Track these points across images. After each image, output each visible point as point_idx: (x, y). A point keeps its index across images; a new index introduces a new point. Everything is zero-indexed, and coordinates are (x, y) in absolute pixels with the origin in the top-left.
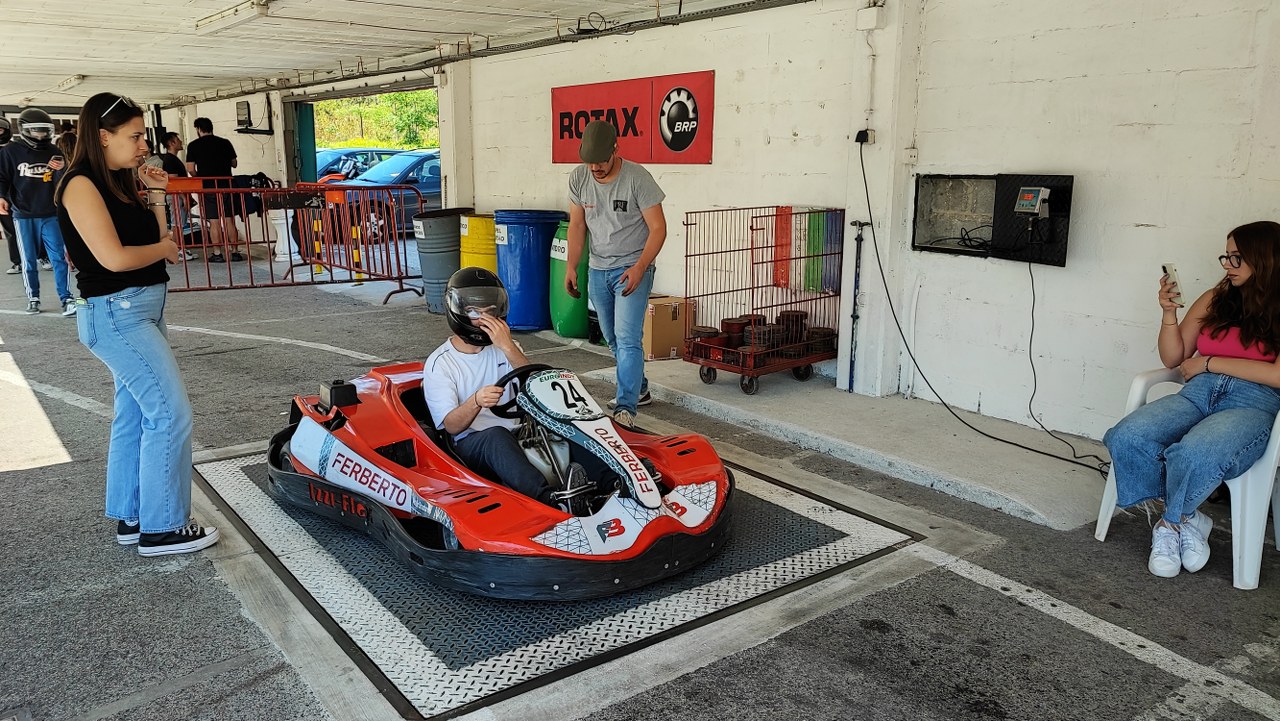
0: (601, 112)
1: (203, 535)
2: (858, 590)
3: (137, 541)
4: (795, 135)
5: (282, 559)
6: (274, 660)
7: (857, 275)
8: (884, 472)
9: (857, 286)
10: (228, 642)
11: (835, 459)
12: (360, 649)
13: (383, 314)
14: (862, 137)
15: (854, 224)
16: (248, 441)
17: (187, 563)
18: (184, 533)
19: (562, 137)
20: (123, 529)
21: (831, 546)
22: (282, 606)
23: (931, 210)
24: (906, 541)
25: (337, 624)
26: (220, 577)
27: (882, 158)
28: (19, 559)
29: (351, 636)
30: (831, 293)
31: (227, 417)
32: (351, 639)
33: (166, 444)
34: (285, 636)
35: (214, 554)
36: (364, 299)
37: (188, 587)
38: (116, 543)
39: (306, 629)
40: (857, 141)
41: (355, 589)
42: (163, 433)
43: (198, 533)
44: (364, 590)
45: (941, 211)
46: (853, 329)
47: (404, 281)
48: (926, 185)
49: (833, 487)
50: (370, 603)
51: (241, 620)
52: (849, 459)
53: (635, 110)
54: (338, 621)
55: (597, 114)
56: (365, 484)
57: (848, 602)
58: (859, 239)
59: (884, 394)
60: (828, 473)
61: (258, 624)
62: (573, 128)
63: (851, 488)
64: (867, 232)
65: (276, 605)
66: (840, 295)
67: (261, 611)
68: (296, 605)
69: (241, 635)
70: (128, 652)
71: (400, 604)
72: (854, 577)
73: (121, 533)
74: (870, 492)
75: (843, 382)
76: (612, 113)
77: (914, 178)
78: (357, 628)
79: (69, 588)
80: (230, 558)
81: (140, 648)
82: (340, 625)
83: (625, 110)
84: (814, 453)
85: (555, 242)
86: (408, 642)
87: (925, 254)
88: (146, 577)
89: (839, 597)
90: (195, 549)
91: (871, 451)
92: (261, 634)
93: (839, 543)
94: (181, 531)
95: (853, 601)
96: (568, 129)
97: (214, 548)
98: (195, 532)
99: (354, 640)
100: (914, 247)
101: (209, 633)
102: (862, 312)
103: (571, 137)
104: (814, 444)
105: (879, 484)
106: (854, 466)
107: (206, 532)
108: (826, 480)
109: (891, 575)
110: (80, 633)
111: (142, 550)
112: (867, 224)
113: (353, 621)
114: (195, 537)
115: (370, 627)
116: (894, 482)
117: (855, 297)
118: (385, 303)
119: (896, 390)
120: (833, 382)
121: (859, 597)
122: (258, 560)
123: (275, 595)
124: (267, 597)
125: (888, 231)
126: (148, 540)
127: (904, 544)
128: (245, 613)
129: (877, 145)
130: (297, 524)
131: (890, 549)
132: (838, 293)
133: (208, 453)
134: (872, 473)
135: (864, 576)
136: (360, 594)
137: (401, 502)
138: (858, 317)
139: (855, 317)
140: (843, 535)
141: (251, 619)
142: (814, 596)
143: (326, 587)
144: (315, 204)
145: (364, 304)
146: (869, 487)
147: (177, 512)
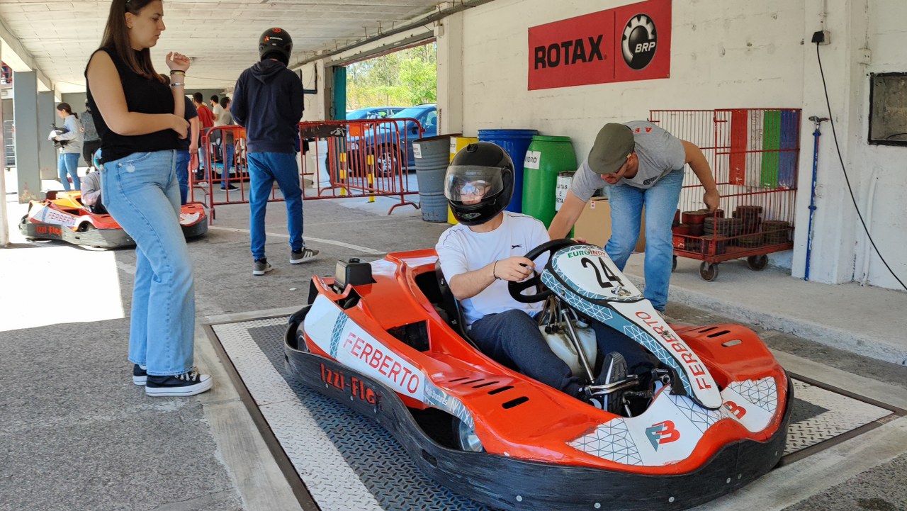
1: (198, 381)
3: (145, 383)
5: (262, 408)
10: (196, 482)
12: (316, 503)
17: (182, 404)
18: (182, 377)
20: (139, 372)
22: (252, 451)
25: (299, 476)
26: (205, 420)
28: (56, 389)
29: (309, 488)
32: (309, 492)
33: (167, 295)
34: (248, 482)
35: (207, 398)
37: (176, 425)
38: (132, 383)
39: (268, 477)
41: (321, 442)
42: (165, 285)
43: (194, 379)
54: (300, 472)
56: (375, 367)
61: (227, 467)
67: (232, 454)
68: (265, 453)
69: (210, 476)
71: (362, 461)
73: (136, 374)
78: (317, 481)
79: (83, 416)
80: (218, 403)
81: (121, 478)
82: (302, 477)
85: (528, 154)
86: (364, 501)
88: (146, 414)
90: (191, 394)
92: (227, 478)
94: (180, 376)
97: (208, 394)
98: (191, 378)
99: (312, 493)
101: (183, 471)
107: (201, 379)
111: (149, 390)
113: (314, 473)
114: (192, 383)
115: (328, 482)
122: (242, 407)
123: (248, 440)
124: (241, 442)
126: (155, 381)
128: (218, 456)
133: (226, 317)
136: (325, 447)
137: (412, 389)
141: (222, 462)
143: (295, 438)
147: (176, 358)
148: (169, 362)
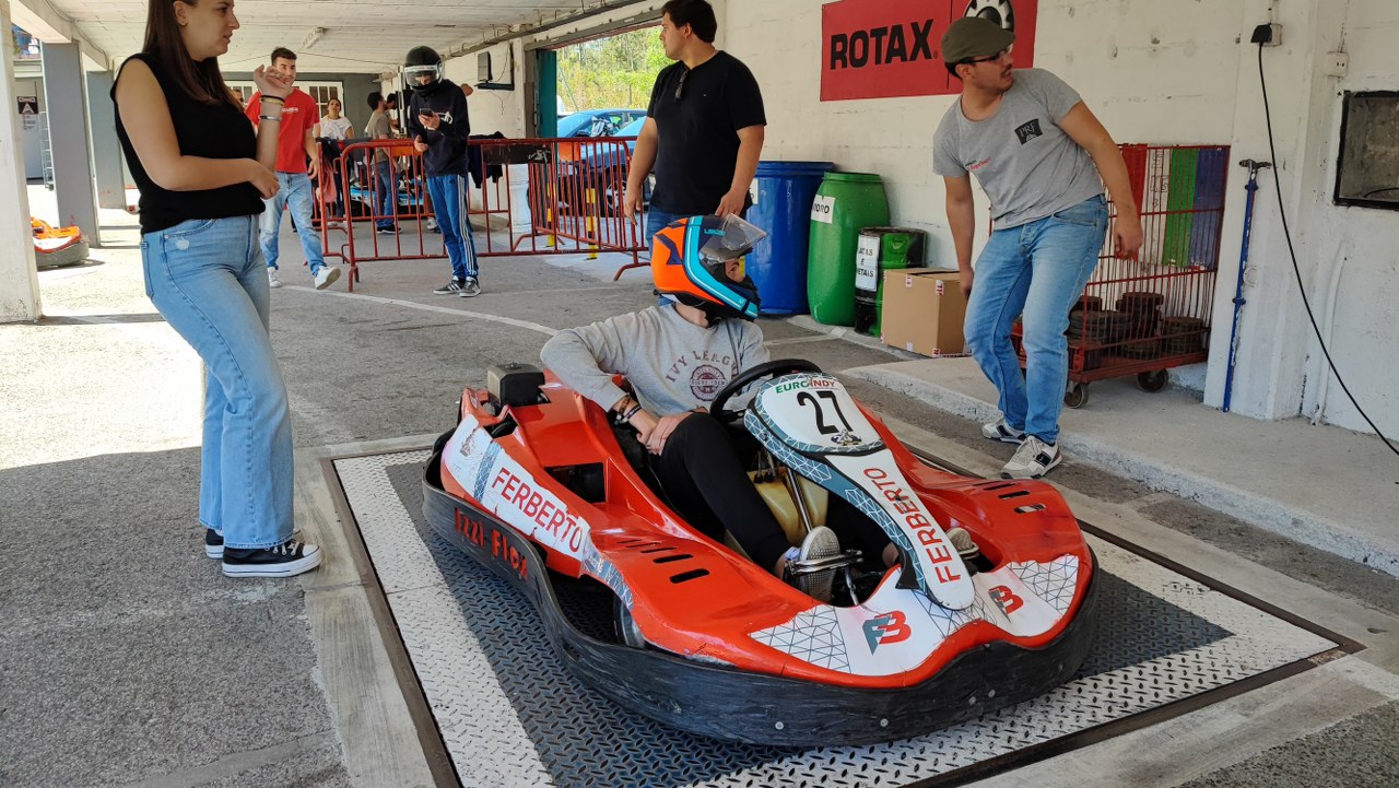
0: (883, 31)
1: (299, 555)
2: (1253, 735)
4: (1155, 42)
5: (390, 598)
6: (328, 757)
7: (1246, 240)
8: (1285, 534)
9: (1244, 256)
10: (279, 718)
11: (1204, 509)
12: (449, 755)
13: (610, 292)
14: (1263, 35)
15: (1244, 163)
16: (407, 433)
17: (275, 590)
18: (276, 550)
19: (833, 67)
20: (214, 539)
21: (1204, 650)
23: (1365, 147)
24: (1330, 652)
25: (430, 709)
26: (305, 617)
27: (1291, 67)
28: (89, 565)
29: (443, 731)
30: (1203, 268)
31: (395, 402)
32: (441, 736)
33: (245, 432)
34: (354, 720)
35: (312, 581)
36: (593, 274)
37: (262, 625)
39: (385, 712)
40: (1252, 41)
41: (470, 655)
42: (241, 417)
43: (294, 552)
44: (482, 657)
45: (1383, 148)
46: (1235, 319)
47: (639, 253)
48: (1358, 109)
49: (1203, 552)
50: (484, 680)
51: (308, 686)
52: (1226, 510)
53: (929, 23)
54: (432, 703)
55: (878, 33)
57: (1238, 759)
58: (1252, 187)
59: (1279, 415)
60: (1193, 529)
61: (327, 696)
62: (847, 55)
63: (1232, 556)
64: (1265, 178)
65: (360, 667)
66: (1216, 270)
67: (337, 674)
68: (386, 673)
69: (300, 709)
70: (151, 716)
71: (525, 687)
72: (1247, 709)
73: (210, 543)
74: (1265, 564)
75: (1214, 396)
76: (898, 31)
77: (1341, 98)
78: (454, 719)
79: (124, 610)
80: (328, 589)
81: (168, 711)
82: (435, 711)
83: (915, 25)
84: (1171, 498)
85: (818, 199)
86: (520, 753)
87: (1355, 210)
88: (218, 606)
89: (1223, 745)
90: (289, 574)
91: (1264, 500)
92: (325, 712)
93: (1217, 646)
94: (272, 549)
95: (1247, 757)
96: (841, 55)
97: (314, 575)
98: (289, 551)
99: (445, 738)
100: (1338, 201)
101: (261, 701)
102: (1250, 294)
103: (844, 65)
104: (1171, 484)
105: (1277, 553)
106: (1234, 521)
107: (305, 552)
108: (1191, 540)
109: (1311, 712)
110: (108, 678)
111: (227, 567)
112: (1265, 164)
113: (453, 707)
114: (290, 558)
115: (471, 721)
116: (1302, 550)
117: (1241, 271)
118: (617, 279)
119: (1296, 412)
120: (1198, 396)
121: (1256, 749)
122: (359, 596)
123: (364, 651)
125: (1298, 173)
126: (233, 556)
127: (1327, 656)
128: (317, 676)
129: (1286, 46)
130: (426, 549)
131: (1303, 665)
132: (1213, 268)
133: (356, 446)
134: (1265, 534)
135: (1263, 711)
136: (475, 663)
138: (1243, 302)
139: (1239, 302)
140: (1222, 634)
141: (321, 686)
142: (1177, 740)
143: (433, 647)
144: (539, 158)
145: (590, 280)
146: (1261, 555)
147: (265, 524)
148: (254, 530)
